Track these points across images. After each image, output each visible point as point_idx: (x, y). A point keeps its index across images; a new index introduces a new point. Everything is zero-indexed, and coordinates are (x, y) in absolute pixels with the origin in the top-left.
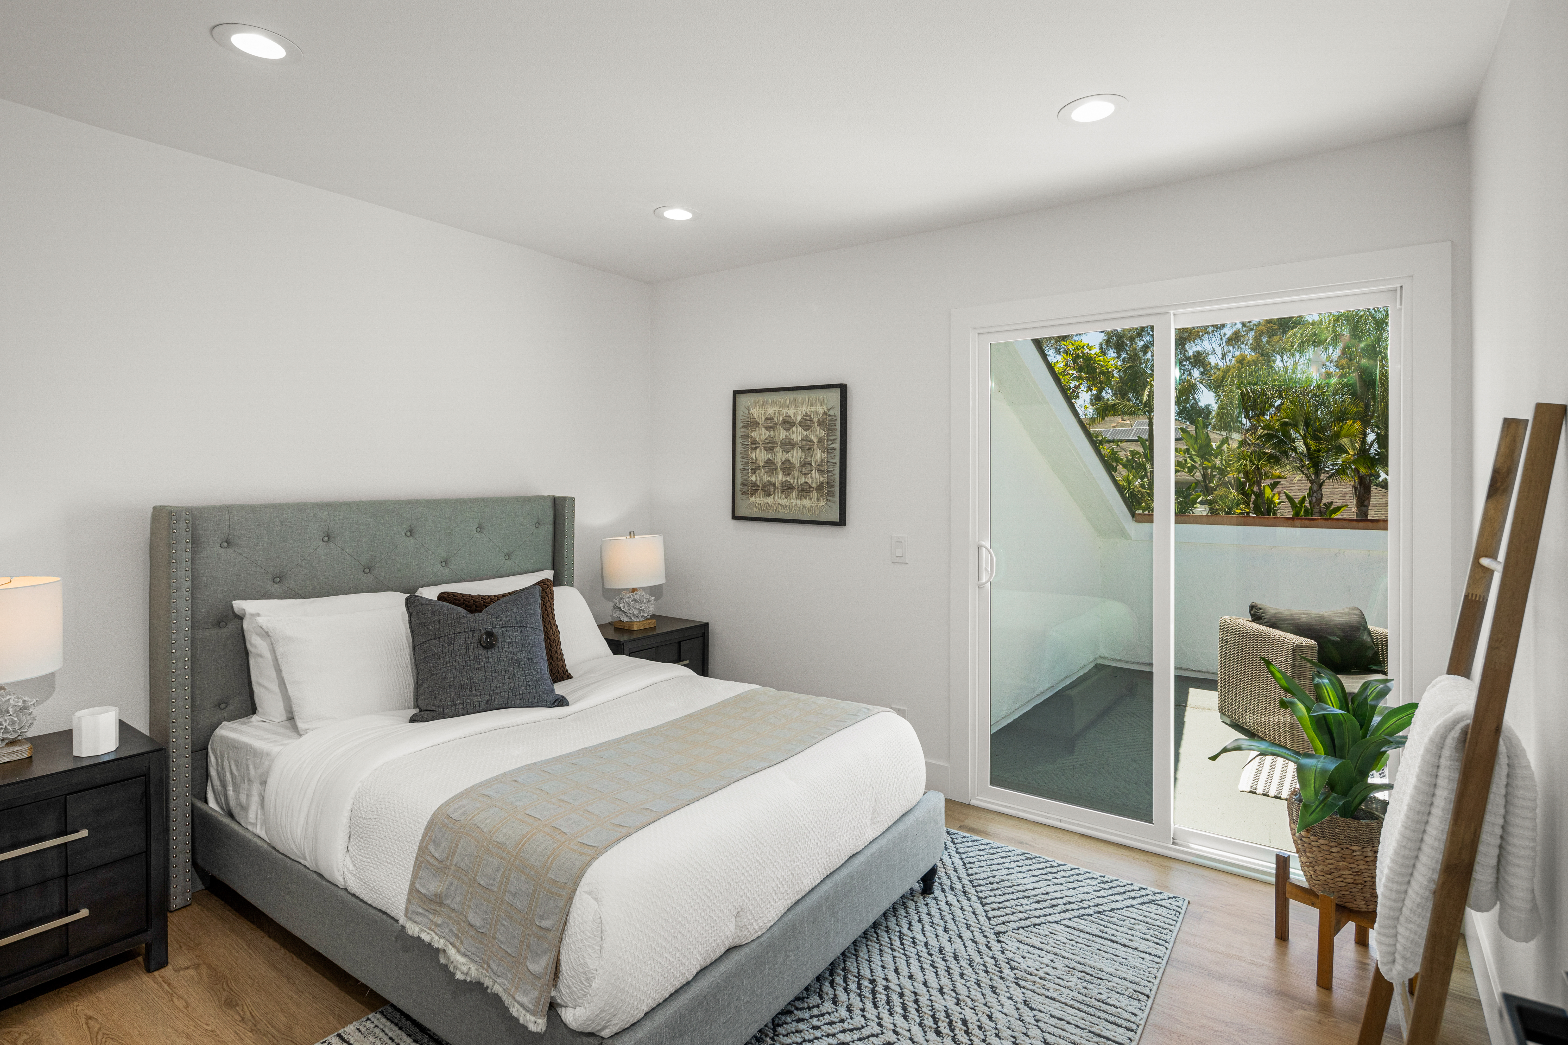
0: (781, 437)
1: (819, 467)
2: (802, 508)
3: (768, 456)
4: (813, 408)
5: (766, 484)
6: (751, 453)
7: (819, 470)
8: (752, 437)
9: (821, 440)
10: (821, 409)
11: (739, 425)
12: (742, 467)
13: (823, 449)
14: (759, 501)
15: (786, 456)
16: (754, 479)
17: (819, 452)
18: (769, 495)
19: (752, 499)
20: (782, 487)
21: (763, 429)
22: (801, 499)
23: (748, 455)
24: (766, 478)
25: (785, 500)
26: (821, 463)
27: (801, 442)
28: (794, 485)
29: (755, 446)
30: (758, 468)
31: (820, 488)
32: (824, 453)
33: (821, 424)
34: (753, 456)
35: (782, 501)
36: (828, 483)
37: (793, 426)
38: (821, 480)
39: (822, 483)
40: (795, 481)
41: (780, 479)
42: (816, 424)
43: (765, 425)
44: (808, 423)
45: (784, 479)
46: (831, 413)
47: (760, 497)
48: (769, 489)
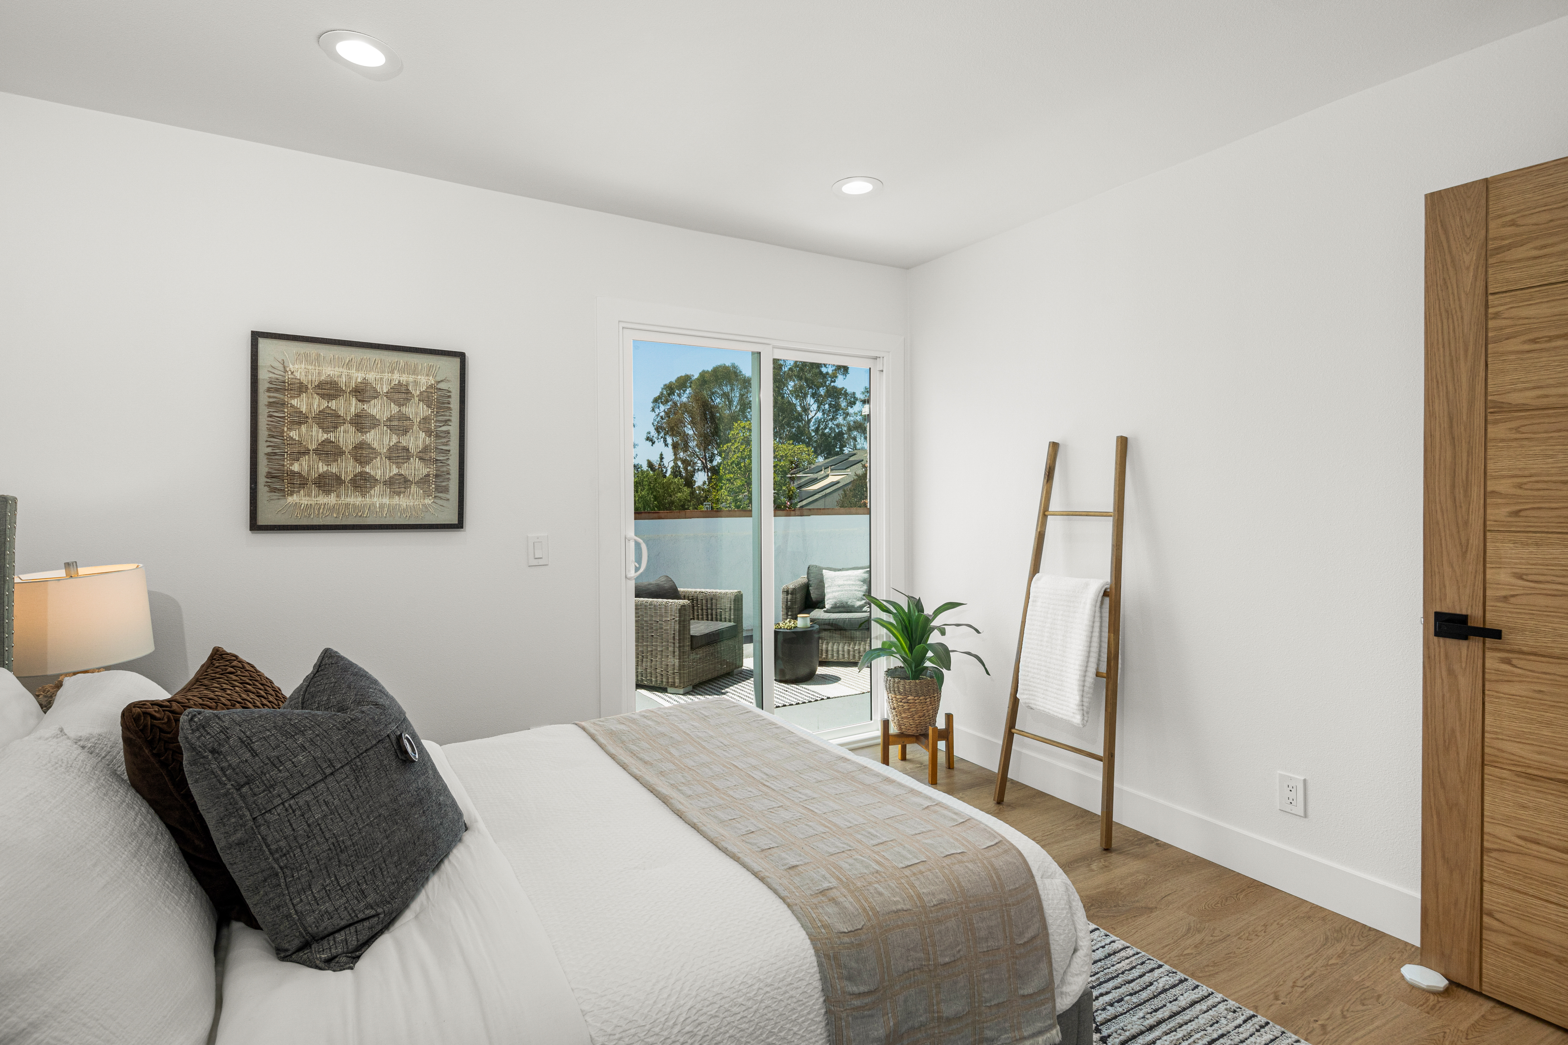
0: (353, 409)
1: (421, 455)
2: (392, 509)
3: (325, 436)
4: (411, 378)
5: (321, 476)
6: (290, 429)
7: (421, 459)
8: (292, 406)
9: (426, 420)
10: (425, 381)
11: (263, 386)
12: (269, 450)
13: (429, 433)
14: (305, 501)
15: (360, 437)
16: (296, 467)
17: (422, 435)
18: (328, 492)
19: (290, 499)
20: (353, 481)
21: (317, 397)
22: (391, 497)
23: (283, 431)
24: (322, 468)
25: (360, 499)
26: (426, 449)
27: (389, 420)
28: (378, 477)
29: (300, 419)
30: (307, 452)
31: (424, 481)
32: (430, 436)
33: (426, 398)
34: (294, 434)
35: (355, 500)
36: (437, 476)
37: (376, 398)
38: (425, 471)
39: (428, 475)
40: (379, 472)
41: (350, 469)
42: (417, 399)
43: (320, 391)
44: (404, 396)
45: (359, 469)
46: (442, 386)
47: (309, 495)
48: (326, 484)
